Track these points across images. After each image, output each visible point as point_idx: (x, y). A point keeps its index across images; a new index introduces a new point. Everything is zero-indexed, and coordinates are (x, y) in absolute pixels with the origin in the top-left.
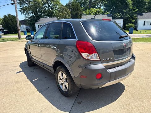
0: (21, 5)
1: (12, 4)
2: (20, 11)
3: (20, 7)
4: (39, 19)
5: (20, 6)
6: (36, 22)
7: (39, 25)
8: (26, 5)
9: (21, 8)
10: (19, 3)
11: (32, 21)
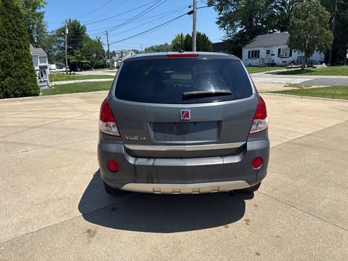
0: (221, 10)
1: (190, 13)
2: (218, 23)
3: (220, 14)
4: (254, 37)
5: (218, 12)
6: (245, 44)
7: (249, 52)
8: (231, 9)
9: (221, 16)
10: (218, 7)
11: (237, 43)
